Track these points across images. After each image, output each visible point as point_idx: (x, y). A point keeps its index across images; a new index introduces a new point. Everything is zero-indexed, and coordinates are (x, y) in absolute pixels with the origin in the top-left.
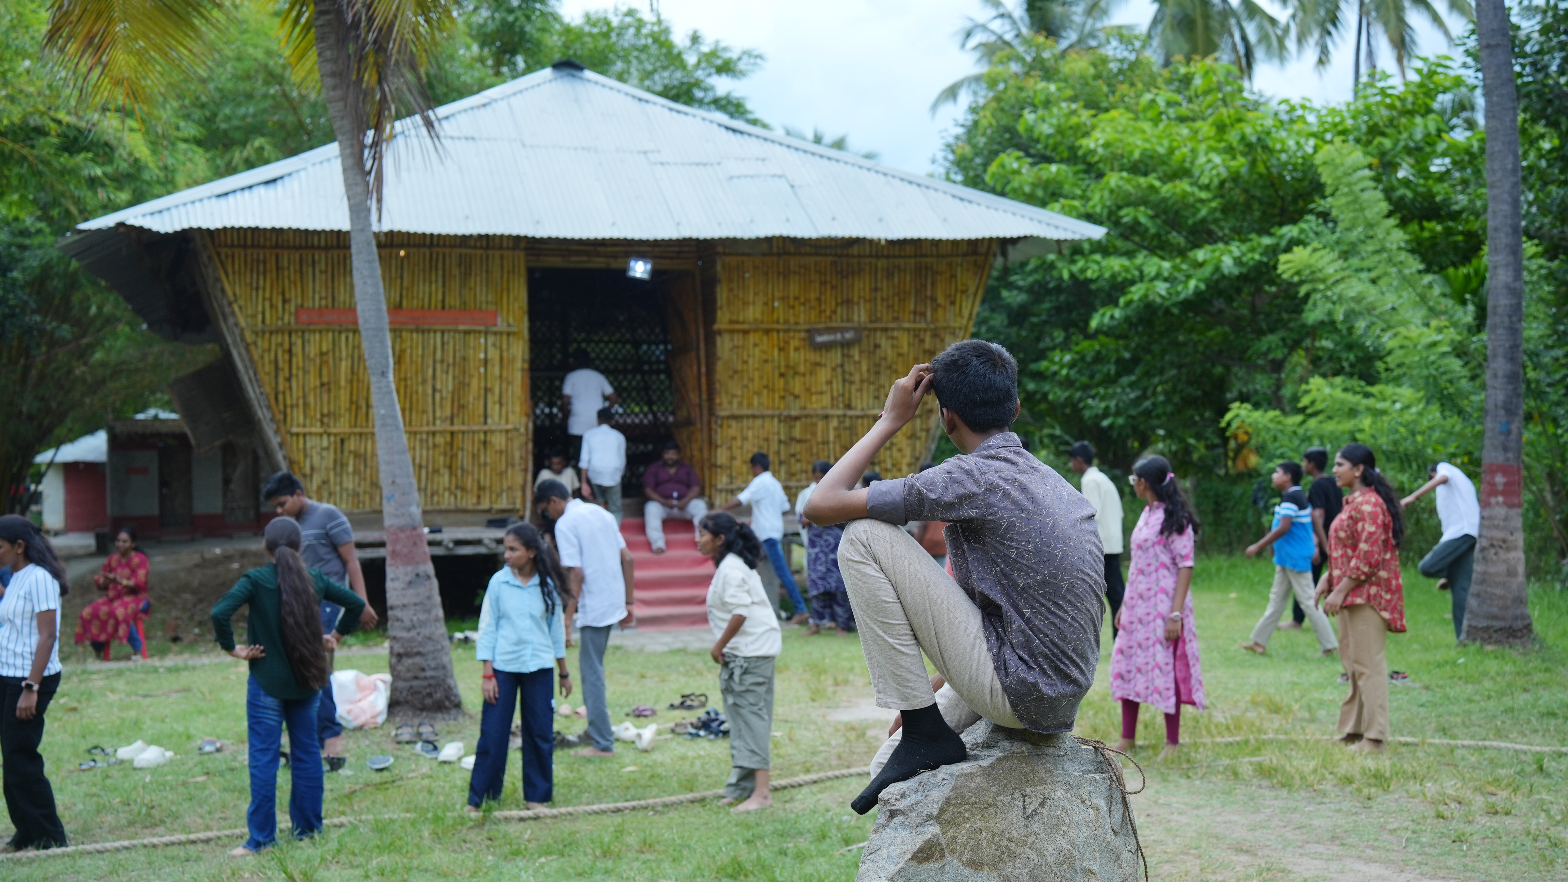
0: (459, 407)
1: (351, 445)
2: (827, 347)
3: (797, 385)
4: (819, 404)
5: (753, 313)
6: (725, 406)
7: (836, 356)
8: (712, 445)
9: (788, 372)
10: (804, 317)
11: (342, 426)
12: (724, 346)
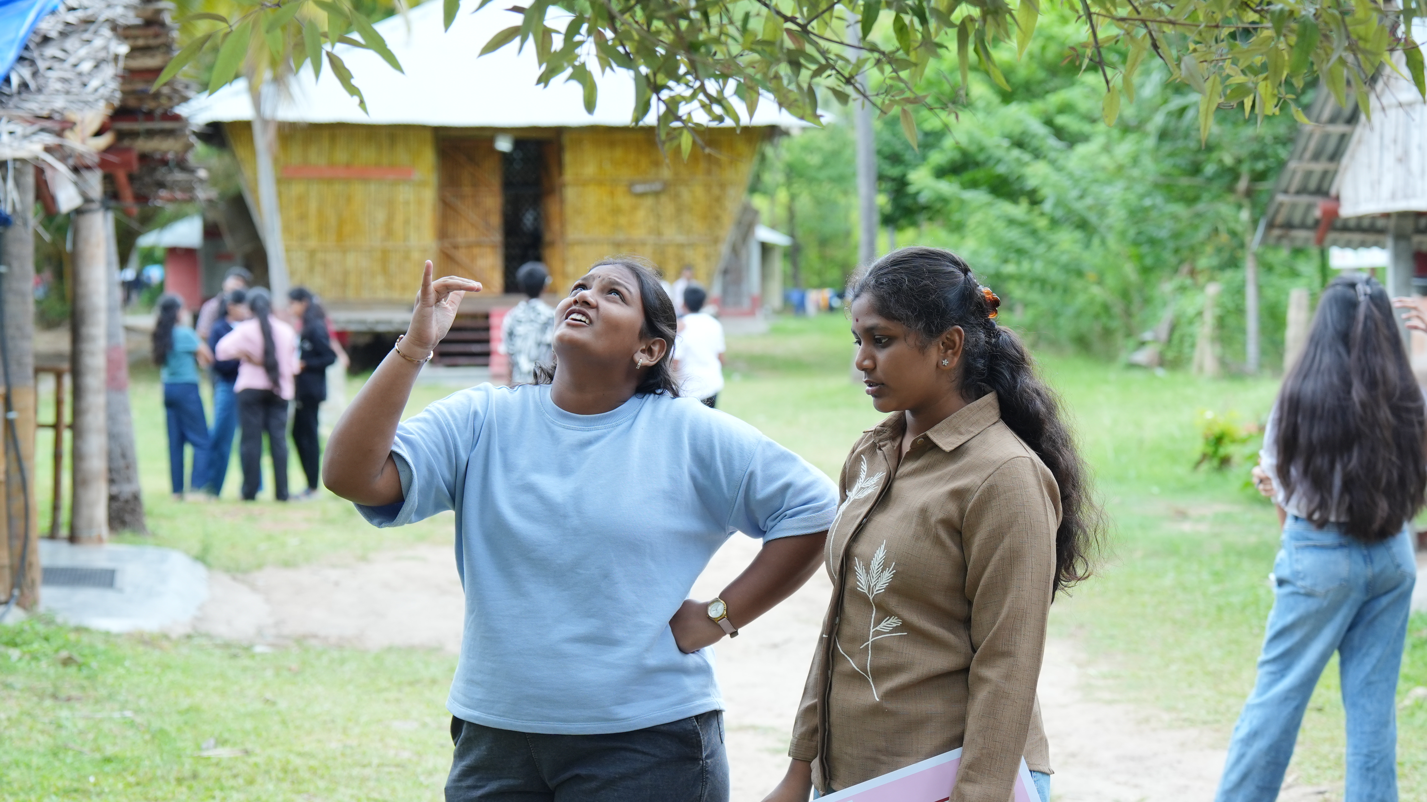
0: (389, 232)
1: (320, 256)
2: (642, 195)
3: (623, 220)
4: (639, 233)
5: (590, 170)
6: (573, 234)
7: (649, 201)
8: (564, 261)
9: (616, 211)
10: (626, 174)
11: (313, 243)
12: (570, 194)
